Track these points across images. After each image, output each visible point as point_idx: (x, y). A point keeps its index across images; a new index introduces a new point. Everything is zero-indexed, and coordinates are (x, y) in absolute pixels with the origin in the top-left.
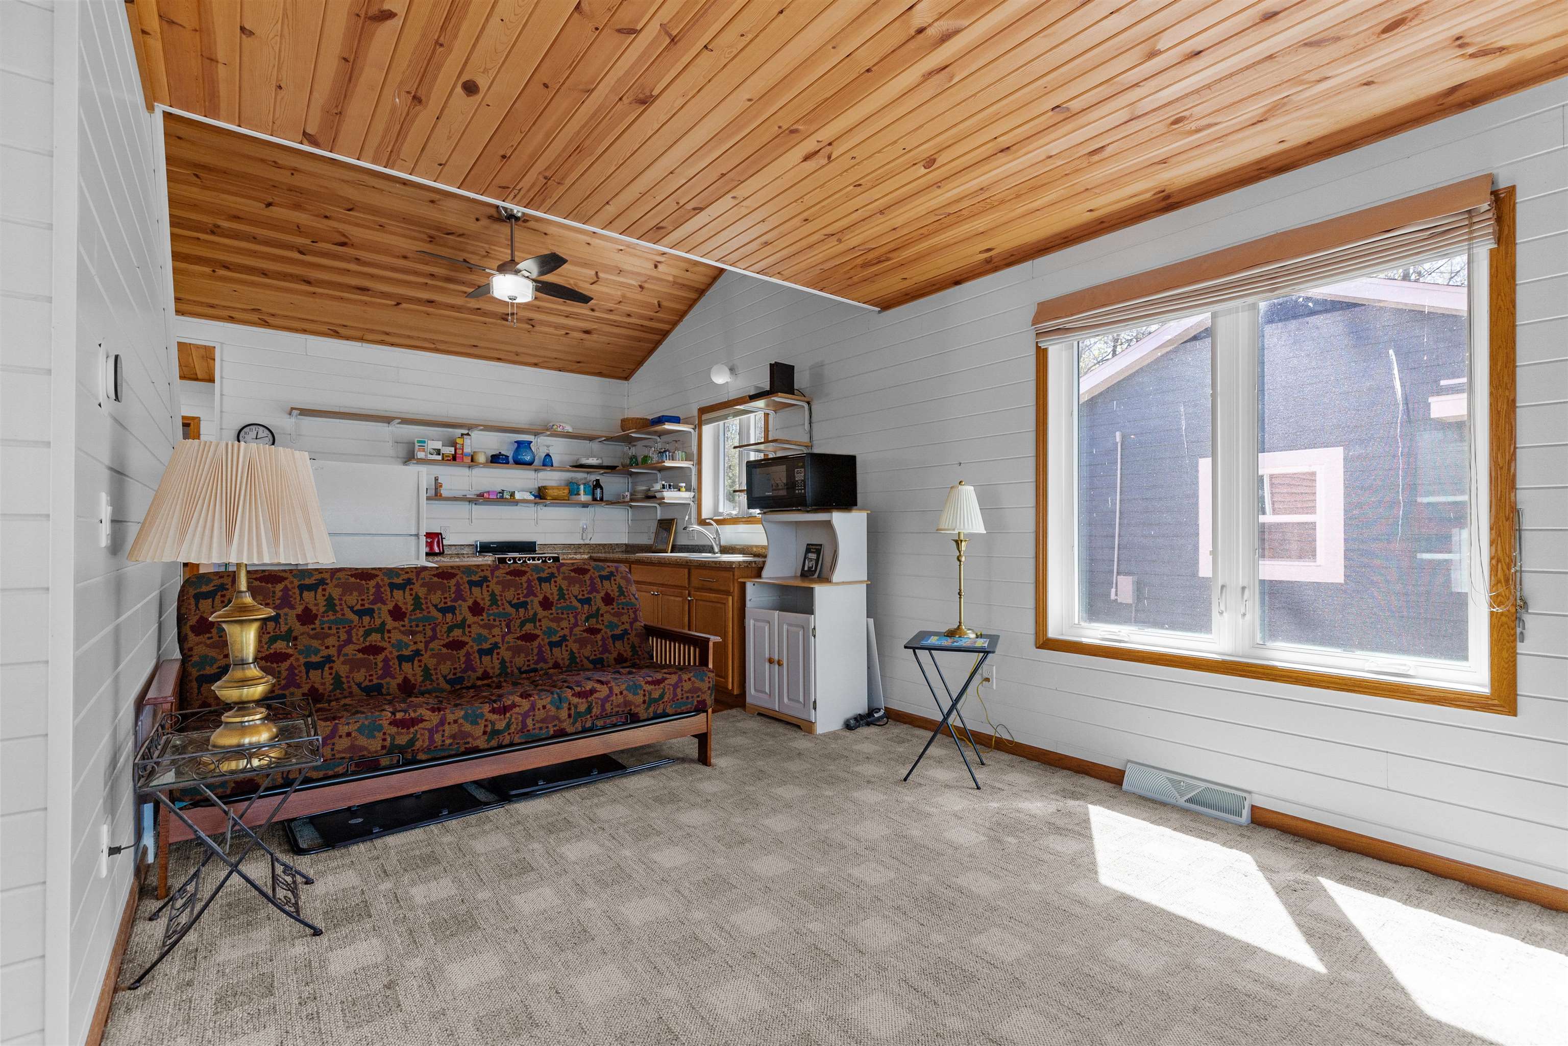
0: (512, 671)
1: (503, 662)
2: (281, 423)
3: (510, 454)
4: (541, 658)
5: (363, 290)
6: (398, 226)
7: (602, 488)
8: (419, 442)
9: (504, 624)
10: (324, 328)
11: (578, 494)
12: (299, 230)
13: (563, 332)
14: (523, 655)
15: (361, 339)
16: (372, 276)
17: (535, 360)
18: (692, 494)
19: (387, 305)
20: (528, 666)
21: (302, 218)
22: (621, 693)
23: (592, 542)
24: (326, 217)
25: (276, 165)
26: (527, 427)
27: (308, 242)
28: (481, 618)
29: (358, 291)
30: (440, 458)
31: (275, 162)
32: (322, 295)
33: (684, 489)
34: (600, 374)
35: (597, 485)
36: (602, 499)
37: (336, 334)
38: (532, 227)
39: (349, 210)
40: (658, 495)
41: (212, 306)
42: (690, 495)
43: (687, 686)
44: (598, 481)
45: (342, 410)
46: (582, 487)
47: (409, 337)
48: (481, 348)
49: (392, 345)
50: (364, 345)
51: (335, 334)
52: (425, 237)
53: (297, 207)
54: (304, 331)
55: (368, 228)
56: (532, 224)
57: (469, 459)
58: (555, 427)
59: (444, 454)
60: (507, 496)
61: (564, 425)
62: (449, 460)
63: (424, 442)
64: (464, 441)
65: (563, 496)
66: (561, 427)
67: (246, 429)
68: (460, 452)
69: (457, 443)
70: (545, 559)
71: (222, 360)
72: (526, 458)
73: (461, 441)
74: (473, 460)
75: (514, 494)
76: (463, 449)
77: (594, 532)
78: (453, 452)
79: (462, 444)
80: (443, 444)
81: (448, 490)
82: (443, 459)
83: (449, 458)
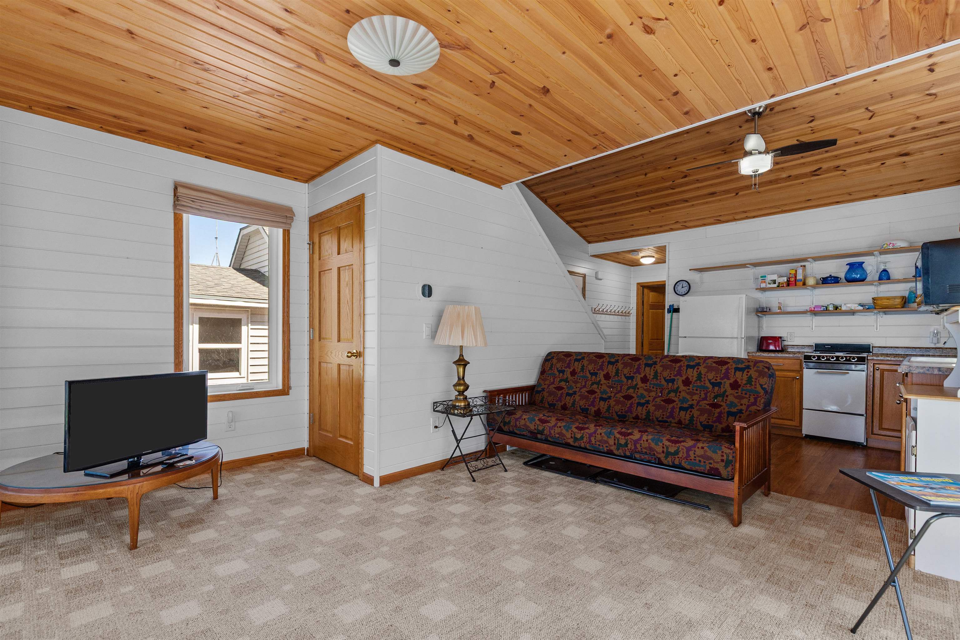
0: (653, 419)
1: (648, 412)
2: (693, 277)
3: (842, 275)
4: (671, 415)
5: (713, 194)
6: (703, 154)
8: (762, 277)
9: (659, 390)
10: (712, 220)
12: (663, 179)
13: (879, 164)
14: (661, 411)
15: (735, 220)
16: (711, 185)
17: (871, 194)
19: (731, 197)
20: (663, 418)
21: (661, 173)
22: (647, 441)
23: (947, 346)
24: (669, 168)
25: (635, 157)
26: (867, 250)
27: (671, 183)
28: (646, 385)
29: (712, 196)
30: (775, 285)
31: (634, 156)
32: (697, 204)
34: (958, 182)
38: (779, 110)
39: (675, 159)
41: (661, 227)
43: (699, 452)
45: (725, 265)
47: (759, 209)
48: (814, 199)
49: (754, 217)
50: (737, 222)
51: (719, 222)
52: (720, 152)
53: (656, 170)
54: (704, 225)
55: (690, 162)
56: (777, 109)
57: (801, 283)
58: (886, 245)
59: (779, 283)
60: (831, 308)
61: (894, 243)
62: (782, 286)
63: (765, 276)
64: (796, 271)
65: (897, 305)
66: (891, 245)
67: (678, 284)
68: (793, 279)
69: (790, 274)
70: (850, 358)
71: (669, 251)
72: (859, 276)
73: (793, 272)
74: (804, 284)
75: (841, 306)
76: (796, 277)
77: (949, 337)
78: (786, 281)
79: (795, 274)
80: (779, 276)
81: (793, 307)
82: (778, 286)
83: (783, 285)
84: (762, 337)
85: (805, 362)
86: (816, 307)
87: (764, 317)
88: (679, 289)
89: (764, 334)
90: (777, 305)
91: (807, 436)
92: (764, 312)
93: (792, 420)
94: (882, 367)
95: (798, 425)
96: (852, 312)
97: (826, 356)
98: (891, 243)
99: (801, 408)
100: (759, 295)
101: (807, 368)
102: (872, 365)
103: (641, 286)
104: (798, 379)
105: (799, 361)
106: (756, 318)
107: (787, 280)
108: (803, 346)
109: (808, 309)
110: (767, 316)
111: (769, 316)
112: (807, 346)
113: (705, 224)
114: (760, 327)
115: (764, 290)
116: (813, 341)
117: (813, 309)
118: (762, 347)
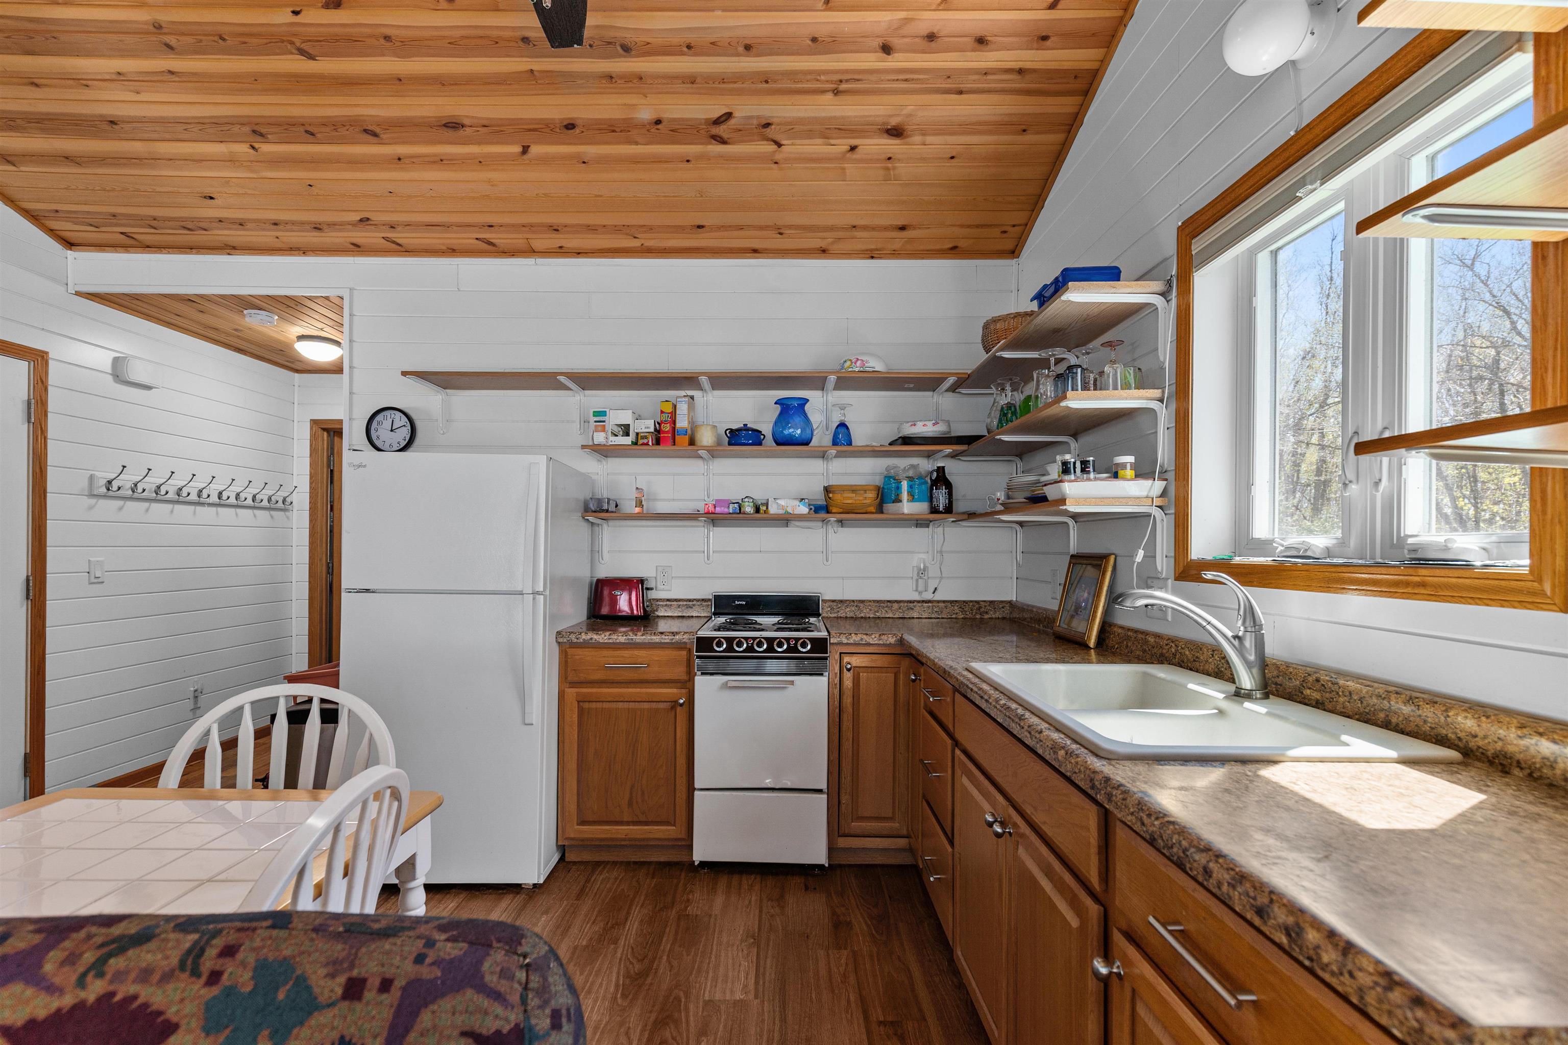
2: (419, 399)
3: (767, 429)
7: (949, 486)
8: (596, 414)
10: (467, 239)
11: (898, 500)
13: (845, 146)
18: (1158, 486)
23: (938, 596)
30: (628, 441)
33: (1130, 473)
34: (954, 251)
35: (941, 479)
36: (949, 510)
37: (491, 249)
40: (1051, 492)
42: (1151, 488)
44: (941, 470)
46: (905, 485)
48: (712, 229)
49: (579, 254)
54: (452, 252)
57: (686, 439)
58: (848, 363)
59: (637, 434)
60: (749, 509)
61: (864, 359)
62: (643, 444)
63: (603, 413)
64: (675, 407)
65: (870, 505)
66: (859, 363)
67: (379, 417)
68: (667, 427)
69: (662, 412)
70: (796, 644)
71: (351, 315)
72: (799, 431)
73: (669, 409)
74: (692, 442)
75: (767, 505)
76: (674, 422)
77: (941, 578)
78: (652, 430)
79: (671, 413)
80: (636, 416)
81: (669, 500)
82: (635, 443)
83: (645, 441)
84: (599, 581)
85: (698, 657)
86: (718, 503)
87: (605, 526)
88: (382, 433)
89: (605, 571)
90: (634, 494)
91: (703, 864)
92: (602, 511)
93: (668, 823)
94: (856, 661)
95: (683, 835)
96: (785, 520)
97: (746, 639)
98: (858, 359)
99: (691, 789)
100: (591, 466)
101: (703, 674)
102: (837, 657)
103: (324, 429)
104: (681, 705)
105: (684, 653)
106: (584, 528)
107: (655, 429)
108: (690, 600)
109: (701, 508)
110: (611, 523)
111: (618, 523)
112: (698, 600)
113: (454, 250)
114: (594, 552)
115: (603, 451)
116: (708, 590)
117: (711, 509)
118: (600, 608)
